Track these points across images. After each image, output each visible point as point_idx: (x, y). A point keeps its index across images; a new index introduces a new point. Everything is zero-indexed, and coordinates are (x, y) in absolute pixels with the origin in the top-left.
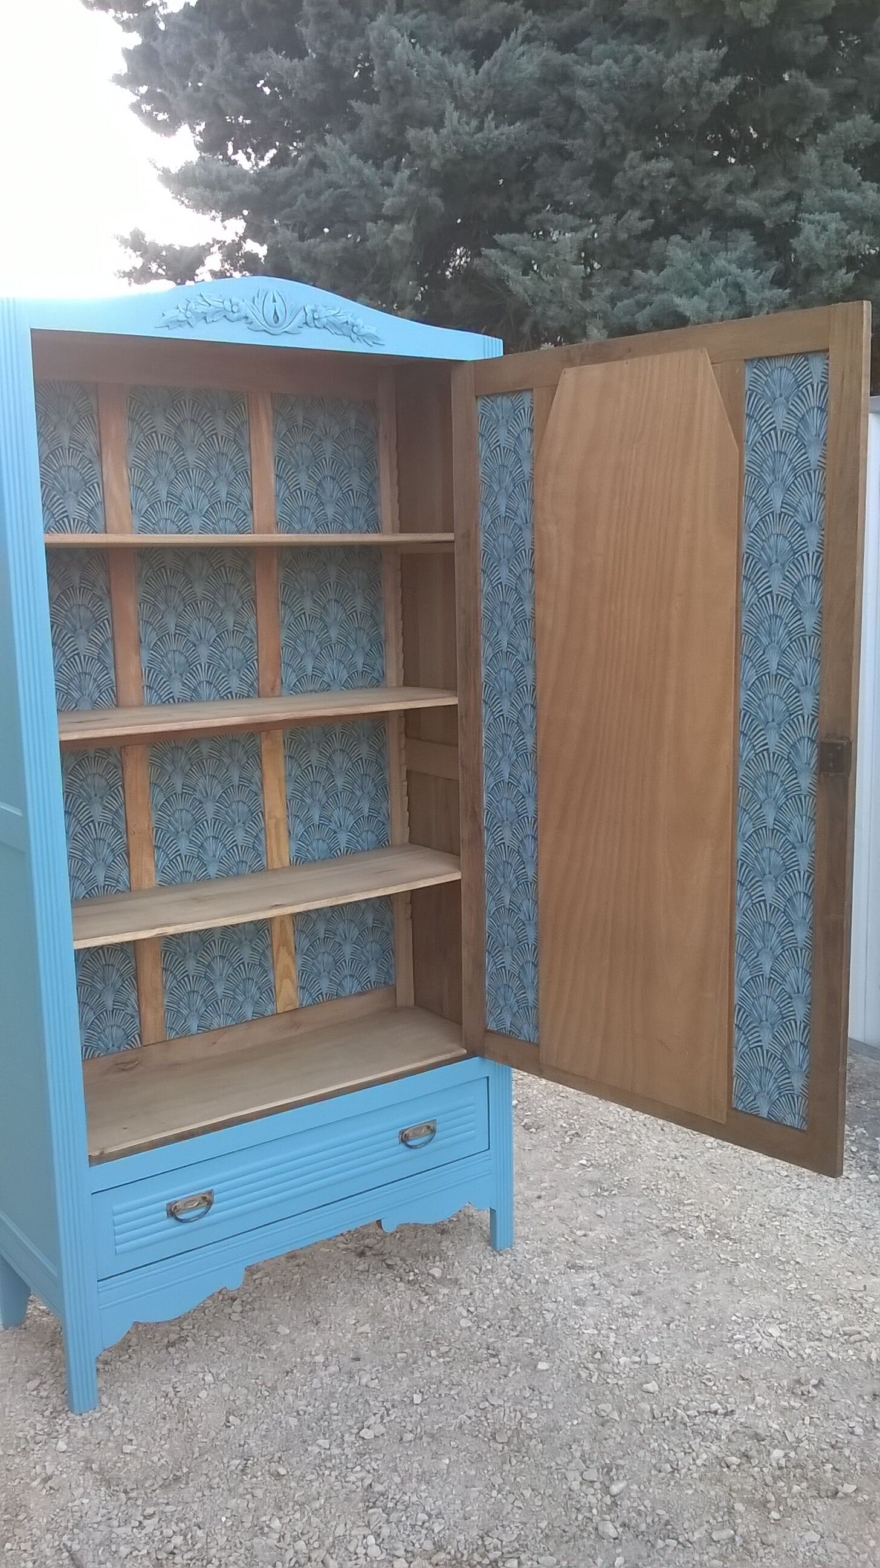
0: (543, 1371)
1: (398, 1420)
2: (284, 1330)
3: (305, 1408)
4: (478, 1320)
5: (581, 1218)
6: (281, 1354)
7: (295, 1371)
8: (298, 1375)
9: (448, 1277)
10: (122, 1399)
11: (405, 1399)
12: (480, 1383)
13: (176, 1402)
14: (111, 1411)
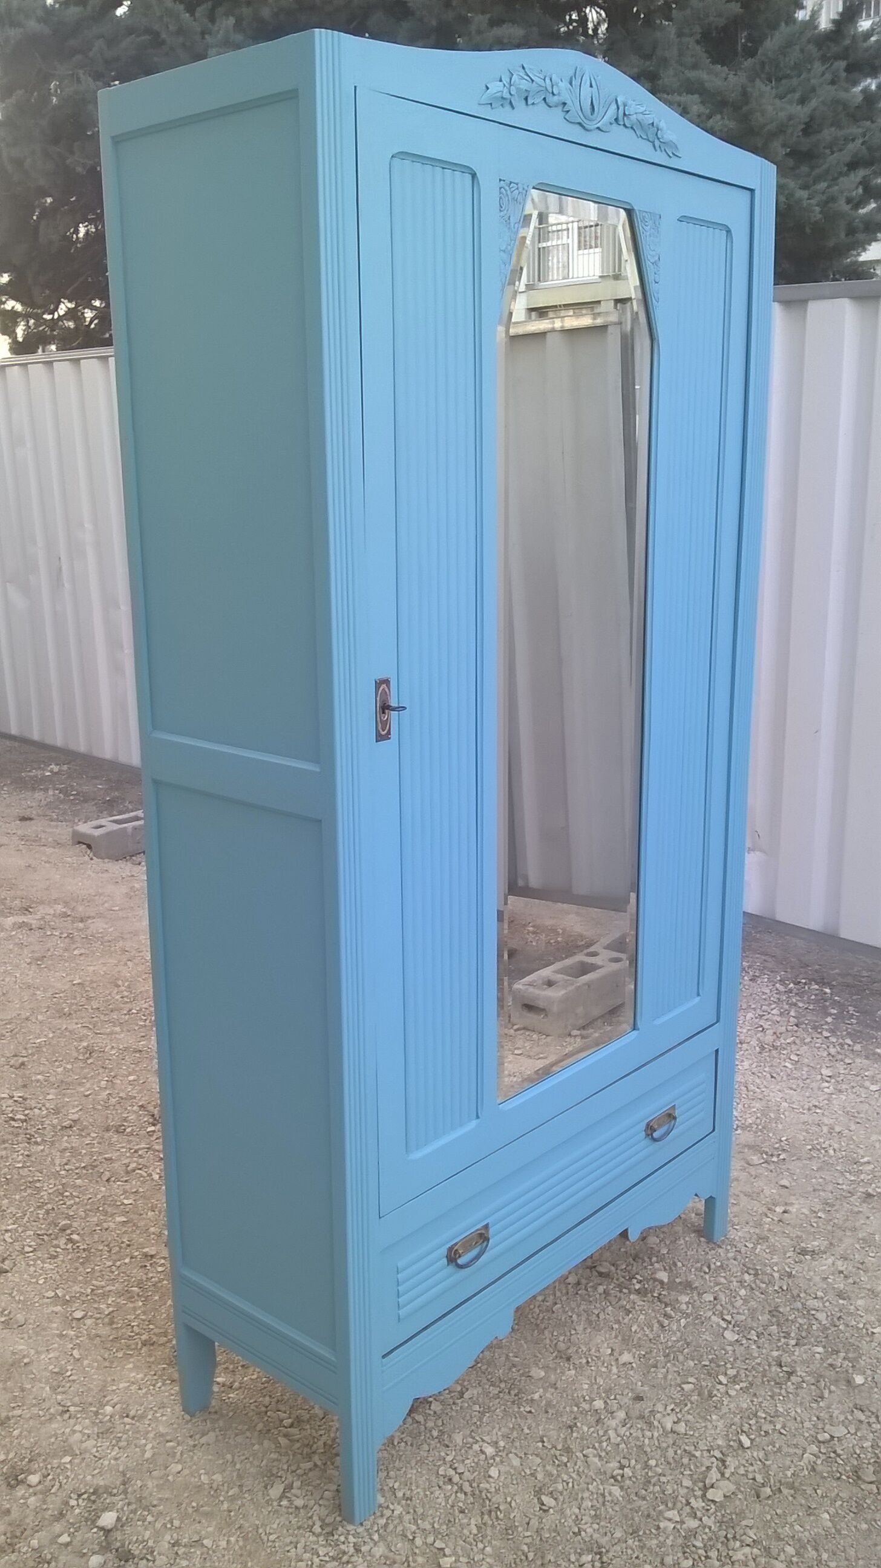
0: (860, 1385)
1: (742, 1471)
2: (538, 1373)
3: (621, 1472)
4: (741, 1328)
5: (767, 1192)
6: (549, 1404)
7: (579, 1424)
8: (585, 1429)
9: (678, 1280)
10: (400, 1494)
11: (732, 1443)
12: (799, 1411)
13: (467, 1487)
14: (397, 1513)
